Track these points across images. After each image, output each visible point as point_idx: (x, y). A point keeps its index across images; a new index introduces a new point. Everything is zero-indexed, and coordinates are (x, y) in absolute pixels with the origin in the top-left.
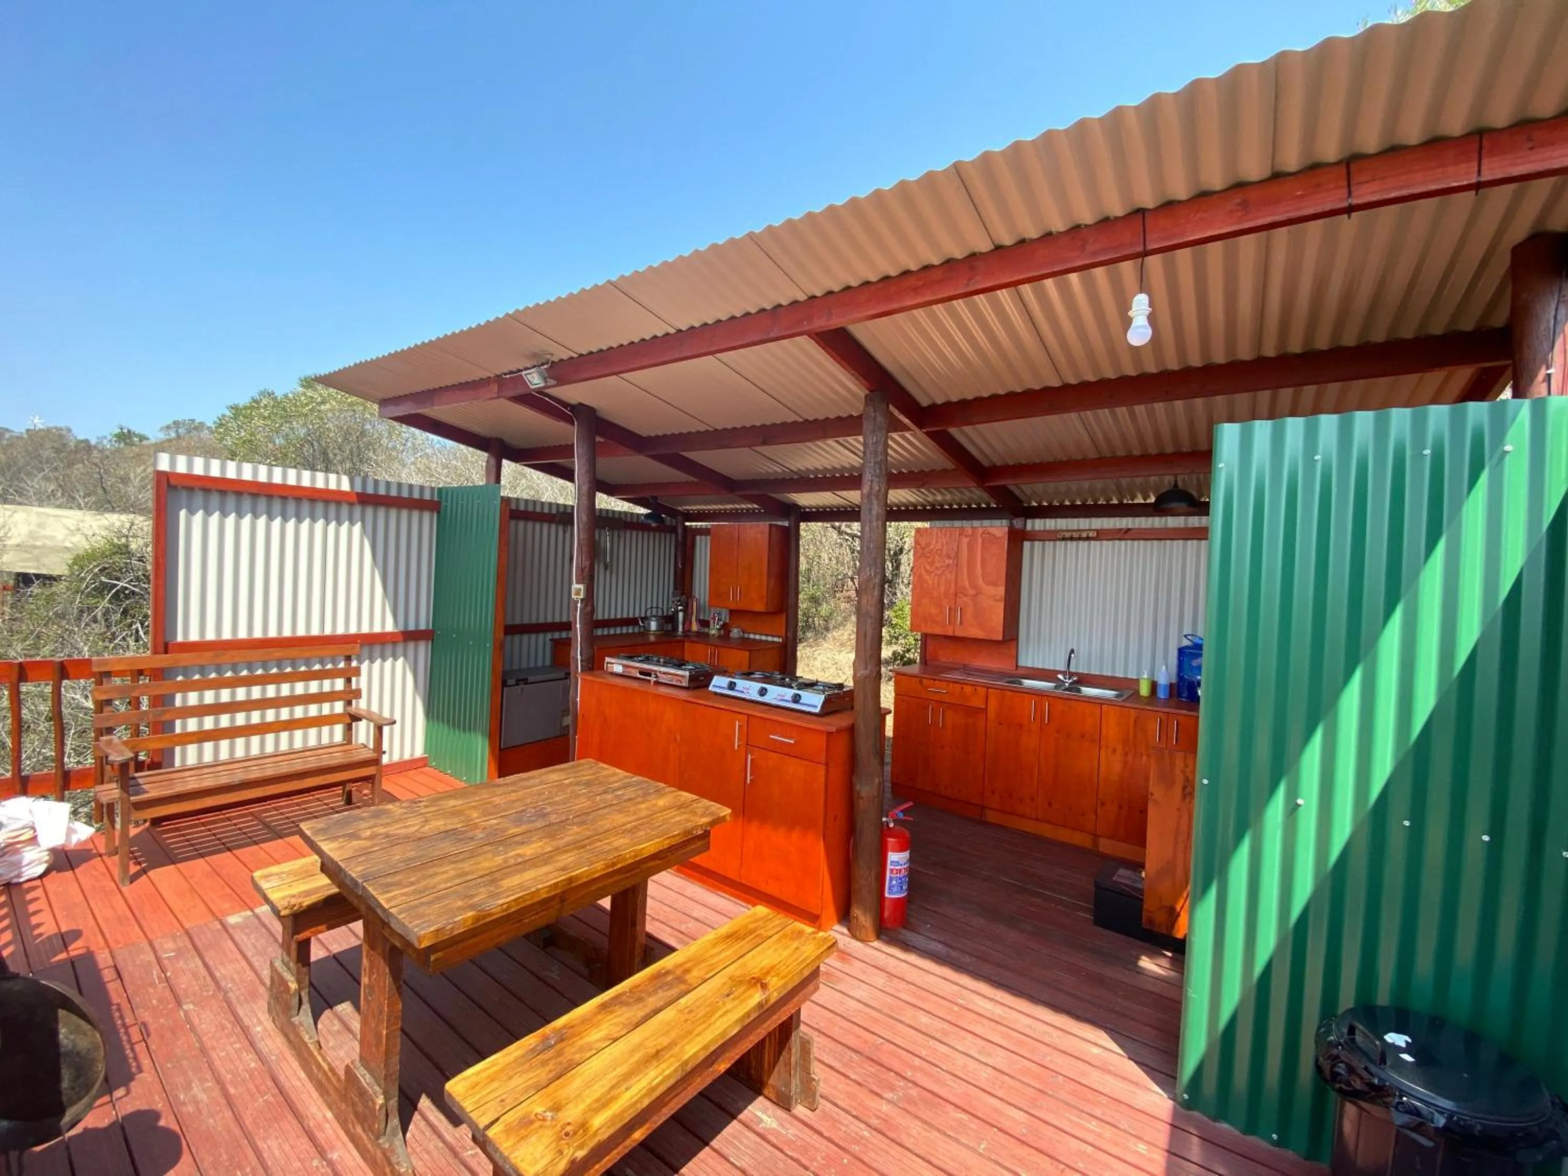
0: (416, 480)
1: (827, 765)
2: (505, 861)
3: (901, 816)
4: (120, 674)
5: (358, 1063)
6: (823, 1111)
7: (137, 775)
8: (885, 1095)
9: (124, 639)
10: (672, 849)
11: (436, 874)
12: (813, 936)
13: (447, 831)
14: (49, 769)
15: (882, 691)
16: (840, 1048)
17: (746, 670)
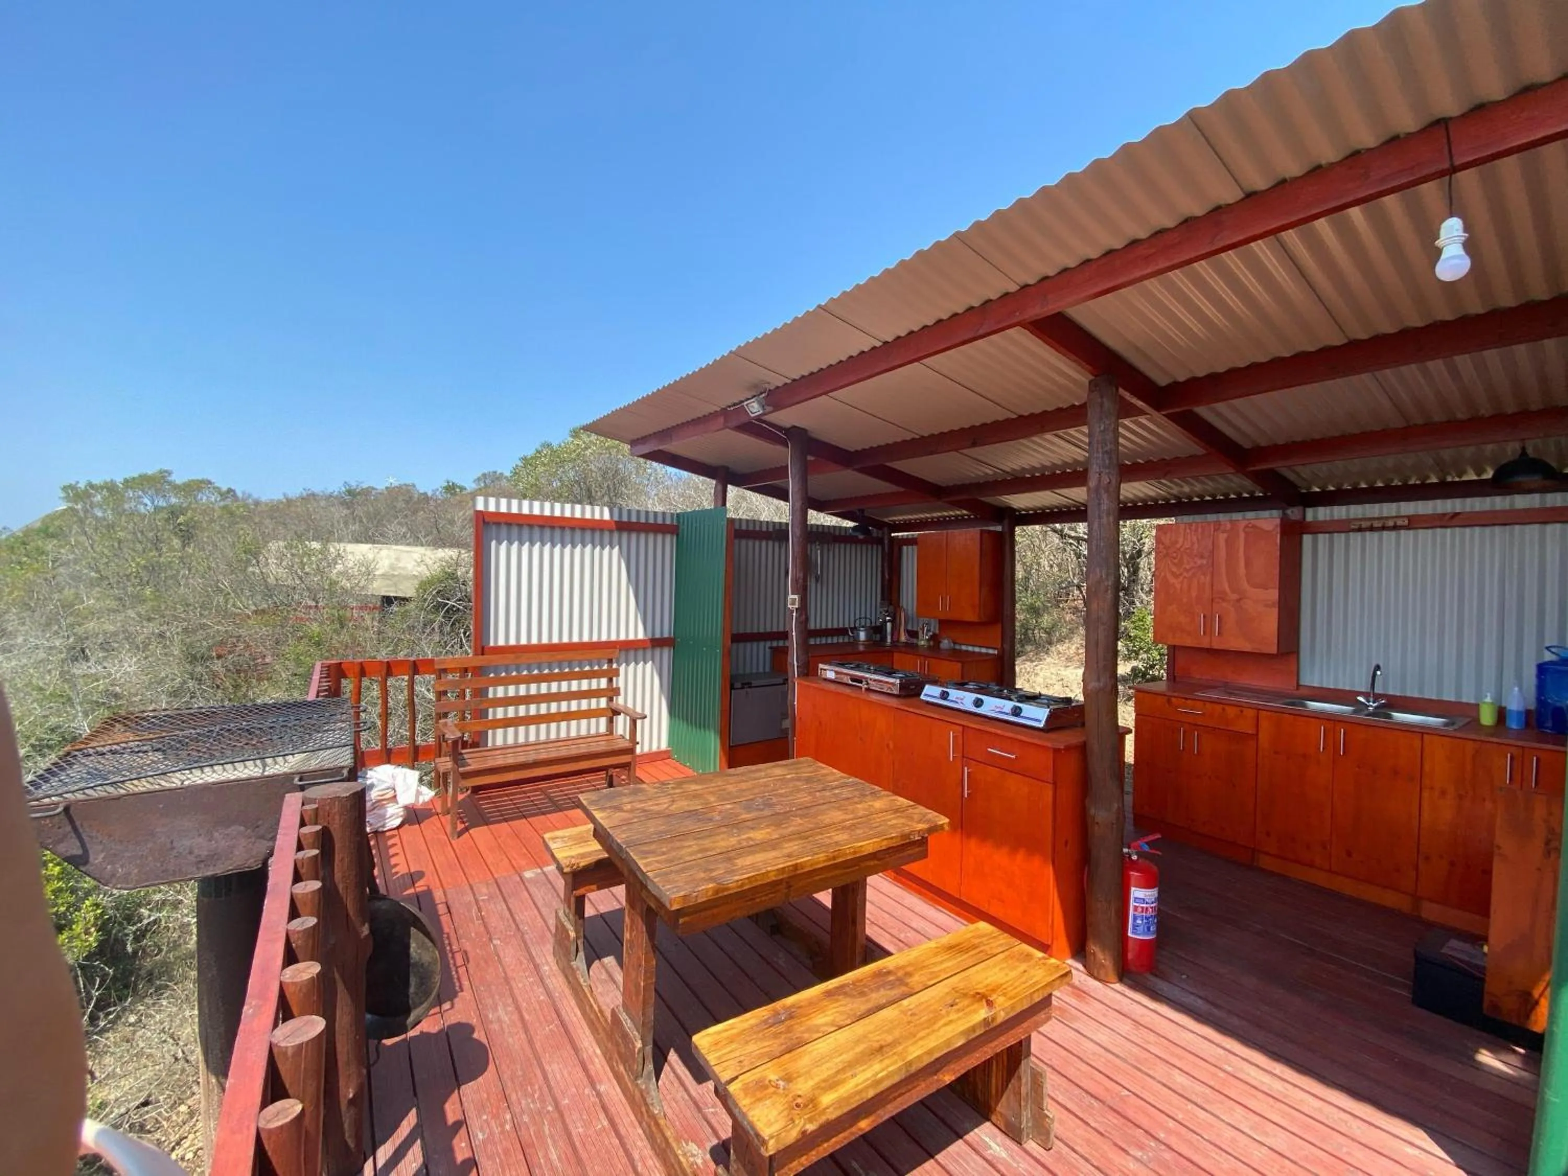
0: (659, 508)
1: (1055, 783)
2: (739, 842)
3: (1146, 848)
4: (453, 670)
5: (621, 1009)
6: (1058, 1152)
7: (463, 751)
8: (1131, 1152)
9: (452, 646)
10: (889, 851)
11: (684, 847)
12: (1043, 961)
13: (690, 811)
14: (405, 745)
15: (1119, 712)
16: (1077, 1091)
17: (960, 681)
